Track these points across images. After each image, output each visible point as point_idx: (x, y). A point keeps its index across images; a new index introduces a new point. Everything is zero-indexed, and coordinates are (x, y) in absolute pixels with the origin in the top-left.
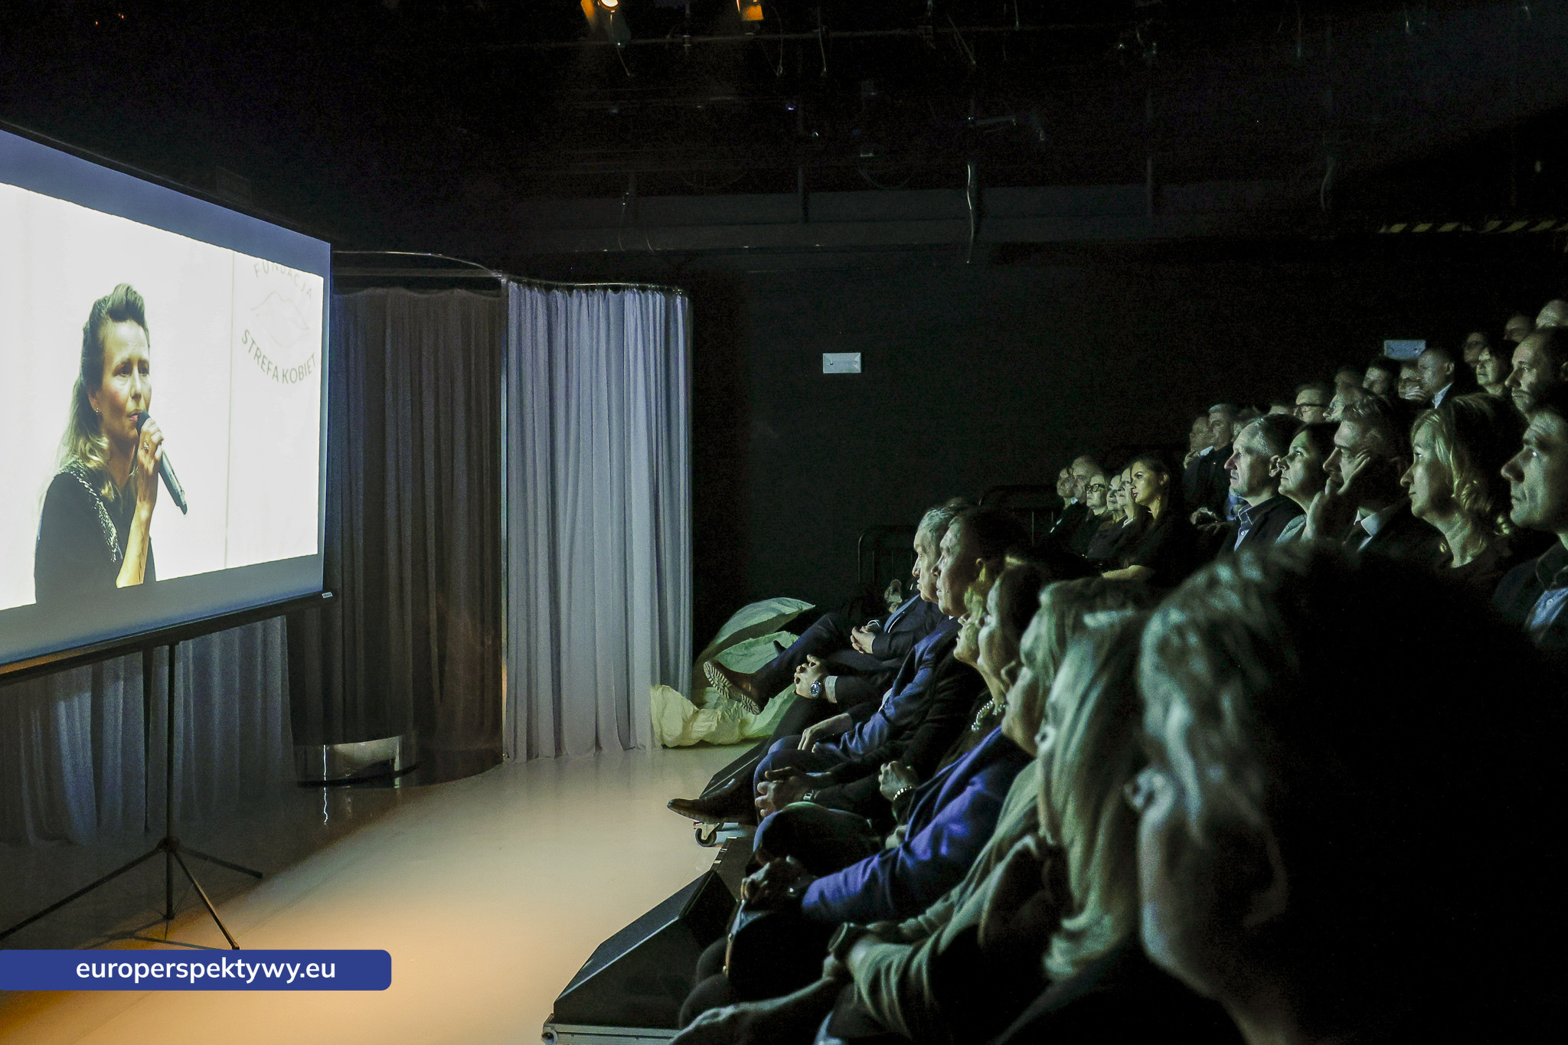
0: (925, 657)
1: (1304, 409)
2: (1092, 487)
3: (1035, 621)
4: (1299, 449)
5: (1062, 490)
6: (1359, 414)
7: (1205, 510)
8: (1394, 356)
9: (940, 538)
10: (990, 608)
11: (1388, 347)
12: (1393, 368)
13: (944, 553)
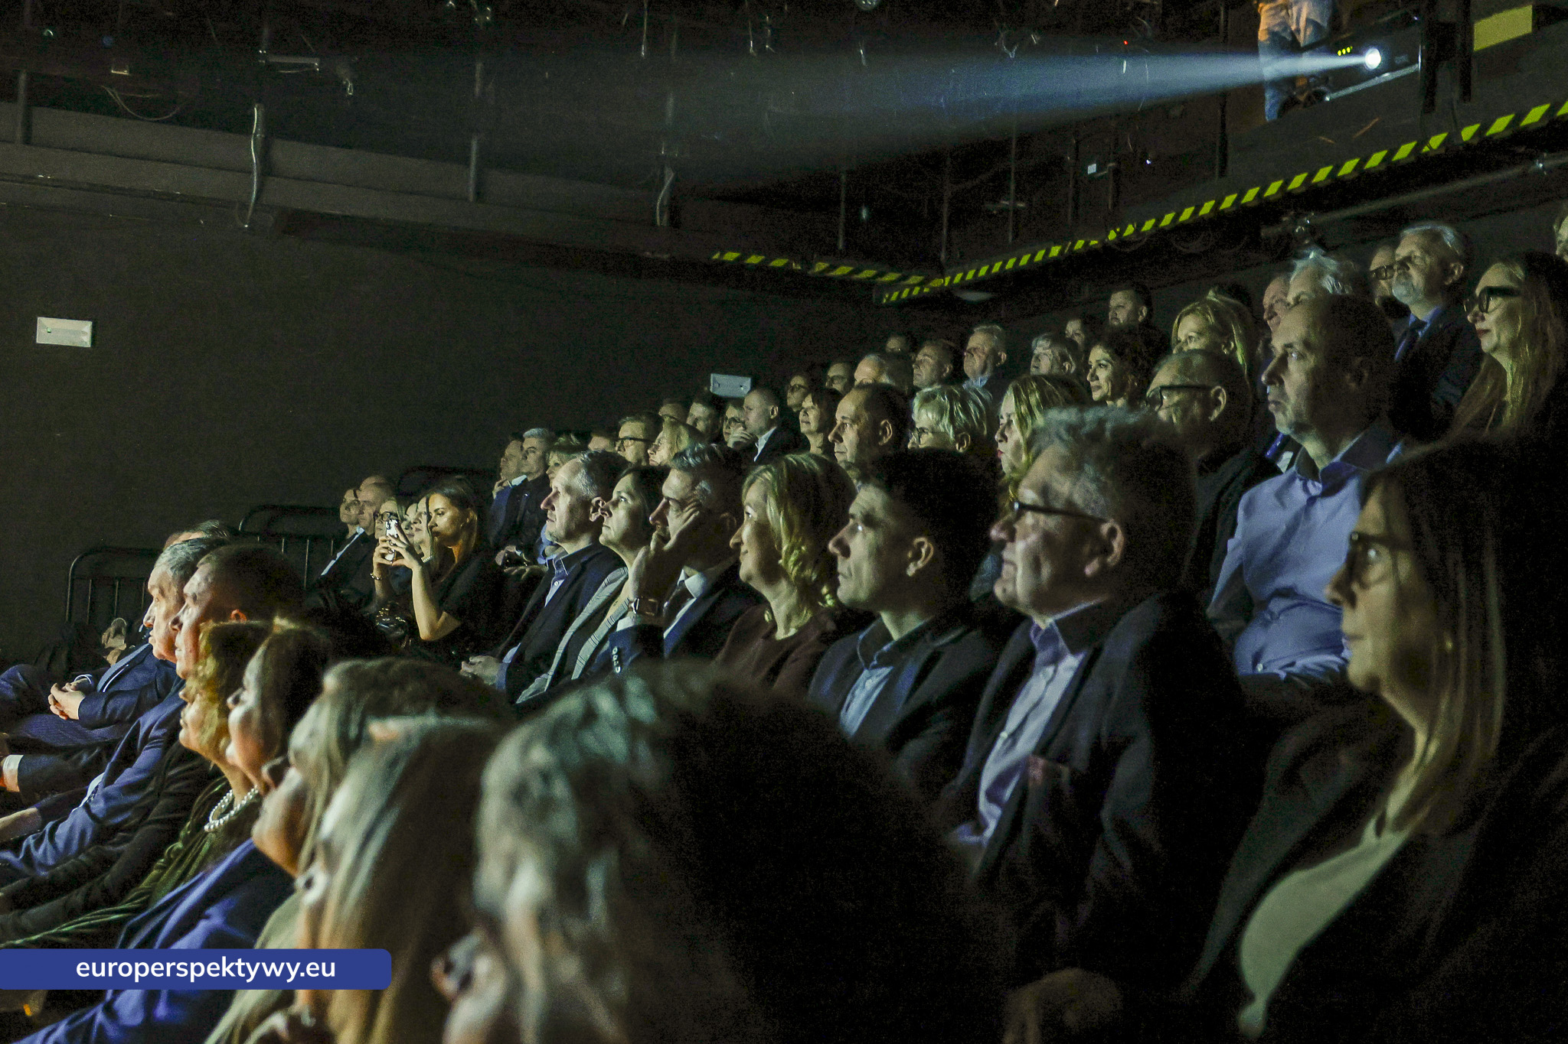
0: (153, 733)
1: (626, 443)
2: (382, 515)
3: (312, 711)
4: (624, 495)
5: (345, 516)
6: (689, 464)
7: (513, 549)
8: (720, 392)
9: (185, 579)
10: (248, 683)
11: (715, 381)
12: (718, 405)
13: (188, 601)
